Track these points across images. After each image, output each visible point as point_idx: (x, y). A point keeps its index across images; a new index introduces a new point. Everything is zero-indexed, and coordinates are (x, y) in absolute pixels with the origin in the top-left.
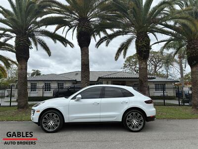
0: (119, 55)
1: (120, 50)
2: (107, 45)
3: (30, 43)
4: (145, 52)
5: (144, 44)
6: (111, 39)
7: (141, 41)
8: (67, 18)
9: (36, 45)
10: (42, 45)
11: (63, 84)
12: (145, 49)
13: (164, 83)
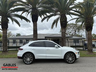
0: (53, 26)
1: (54, 24)
2: (47, 21)
3: (8, 20)
4: (64, 24)
5: (64, 20)
6: (49, 18)
7: (62, 19)
8: (27, 8)
9: (12, 21)
10: (15, 21)
11: (22, 40)
12: (64, 23)
13: (78, 39)
